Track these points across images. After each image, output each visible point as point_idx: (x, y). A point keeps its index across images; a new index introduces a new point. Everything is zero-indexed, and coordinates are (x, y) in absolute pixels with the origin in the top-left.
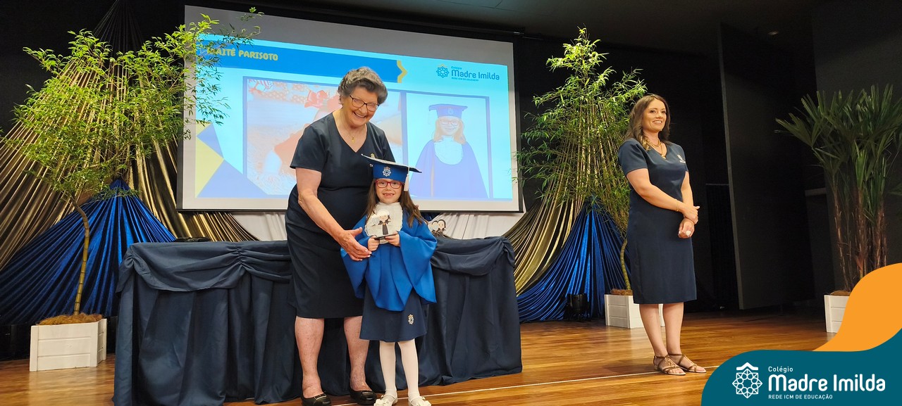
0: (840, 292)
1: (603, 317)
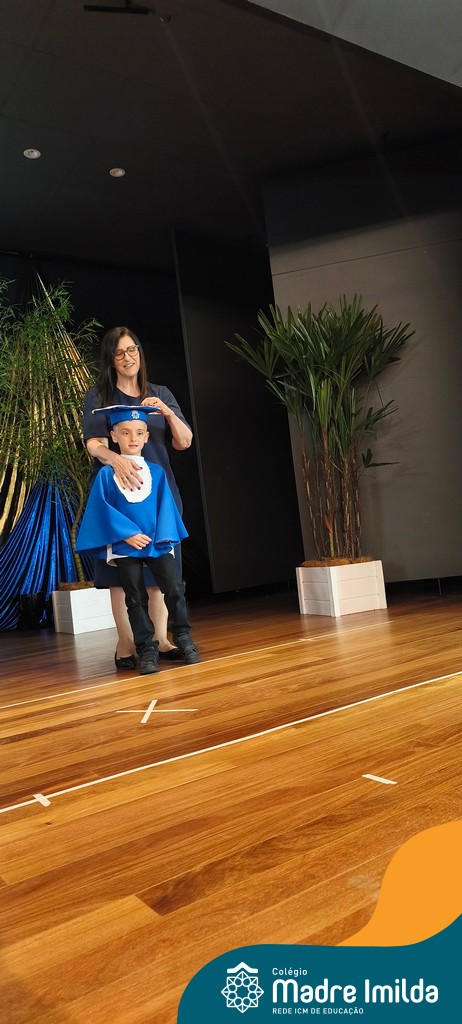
1: (52, 621)
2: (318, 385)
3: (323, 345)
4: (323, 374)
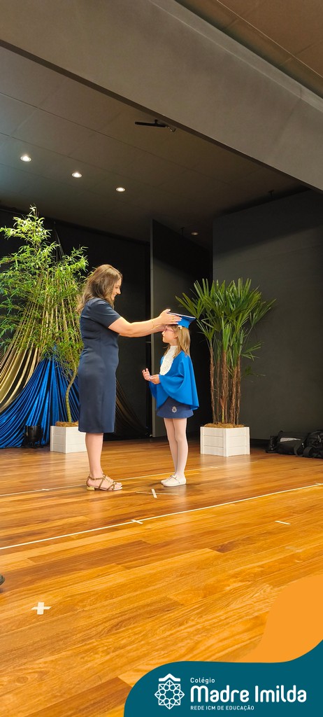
0: (210, 424)
2: (225, 326)
3: (230, 304)
4: (228, 320)
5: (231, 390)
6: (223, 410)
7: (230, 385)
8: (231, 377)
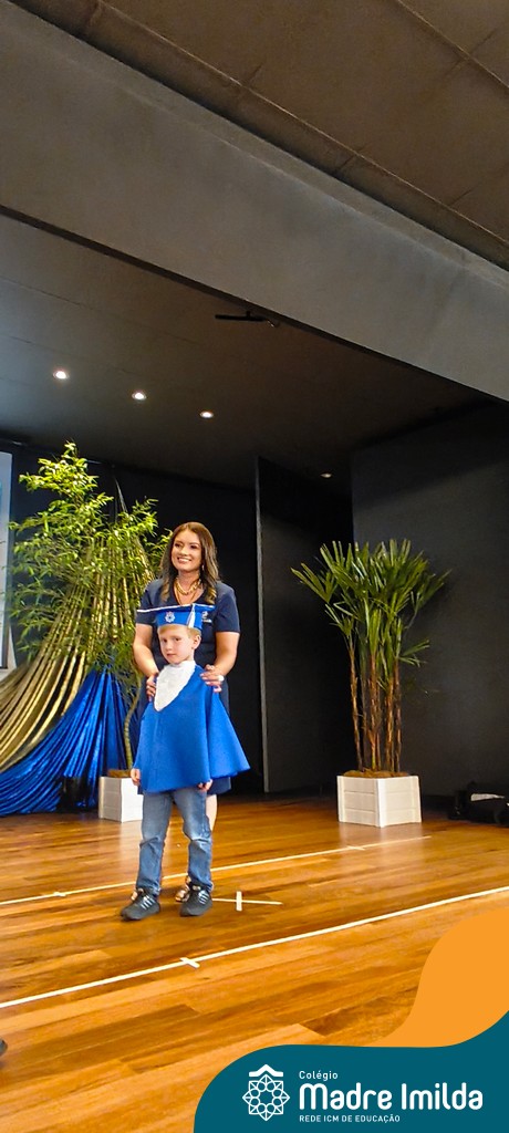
0: (353, 772)
1: (96, 807)
2: (371, 614)
3: (377, 579)
4: (375, 605)
5: (385, 715)
6: (374, 749)
7: (385, 708)
8: (384, 694)
